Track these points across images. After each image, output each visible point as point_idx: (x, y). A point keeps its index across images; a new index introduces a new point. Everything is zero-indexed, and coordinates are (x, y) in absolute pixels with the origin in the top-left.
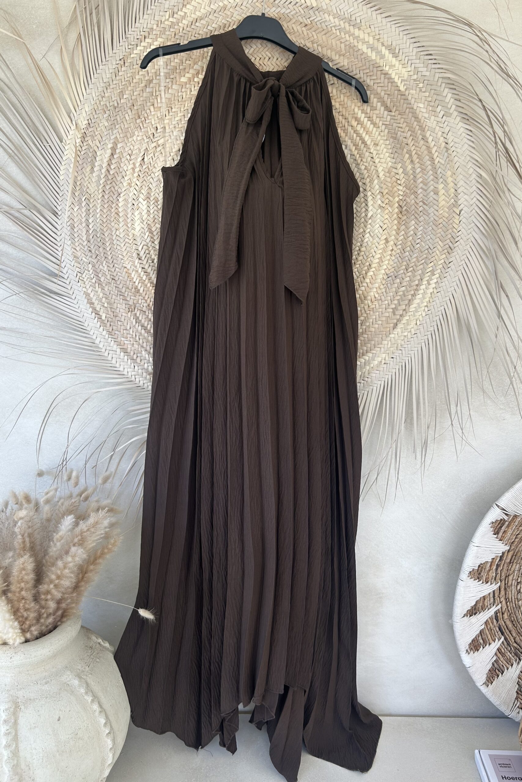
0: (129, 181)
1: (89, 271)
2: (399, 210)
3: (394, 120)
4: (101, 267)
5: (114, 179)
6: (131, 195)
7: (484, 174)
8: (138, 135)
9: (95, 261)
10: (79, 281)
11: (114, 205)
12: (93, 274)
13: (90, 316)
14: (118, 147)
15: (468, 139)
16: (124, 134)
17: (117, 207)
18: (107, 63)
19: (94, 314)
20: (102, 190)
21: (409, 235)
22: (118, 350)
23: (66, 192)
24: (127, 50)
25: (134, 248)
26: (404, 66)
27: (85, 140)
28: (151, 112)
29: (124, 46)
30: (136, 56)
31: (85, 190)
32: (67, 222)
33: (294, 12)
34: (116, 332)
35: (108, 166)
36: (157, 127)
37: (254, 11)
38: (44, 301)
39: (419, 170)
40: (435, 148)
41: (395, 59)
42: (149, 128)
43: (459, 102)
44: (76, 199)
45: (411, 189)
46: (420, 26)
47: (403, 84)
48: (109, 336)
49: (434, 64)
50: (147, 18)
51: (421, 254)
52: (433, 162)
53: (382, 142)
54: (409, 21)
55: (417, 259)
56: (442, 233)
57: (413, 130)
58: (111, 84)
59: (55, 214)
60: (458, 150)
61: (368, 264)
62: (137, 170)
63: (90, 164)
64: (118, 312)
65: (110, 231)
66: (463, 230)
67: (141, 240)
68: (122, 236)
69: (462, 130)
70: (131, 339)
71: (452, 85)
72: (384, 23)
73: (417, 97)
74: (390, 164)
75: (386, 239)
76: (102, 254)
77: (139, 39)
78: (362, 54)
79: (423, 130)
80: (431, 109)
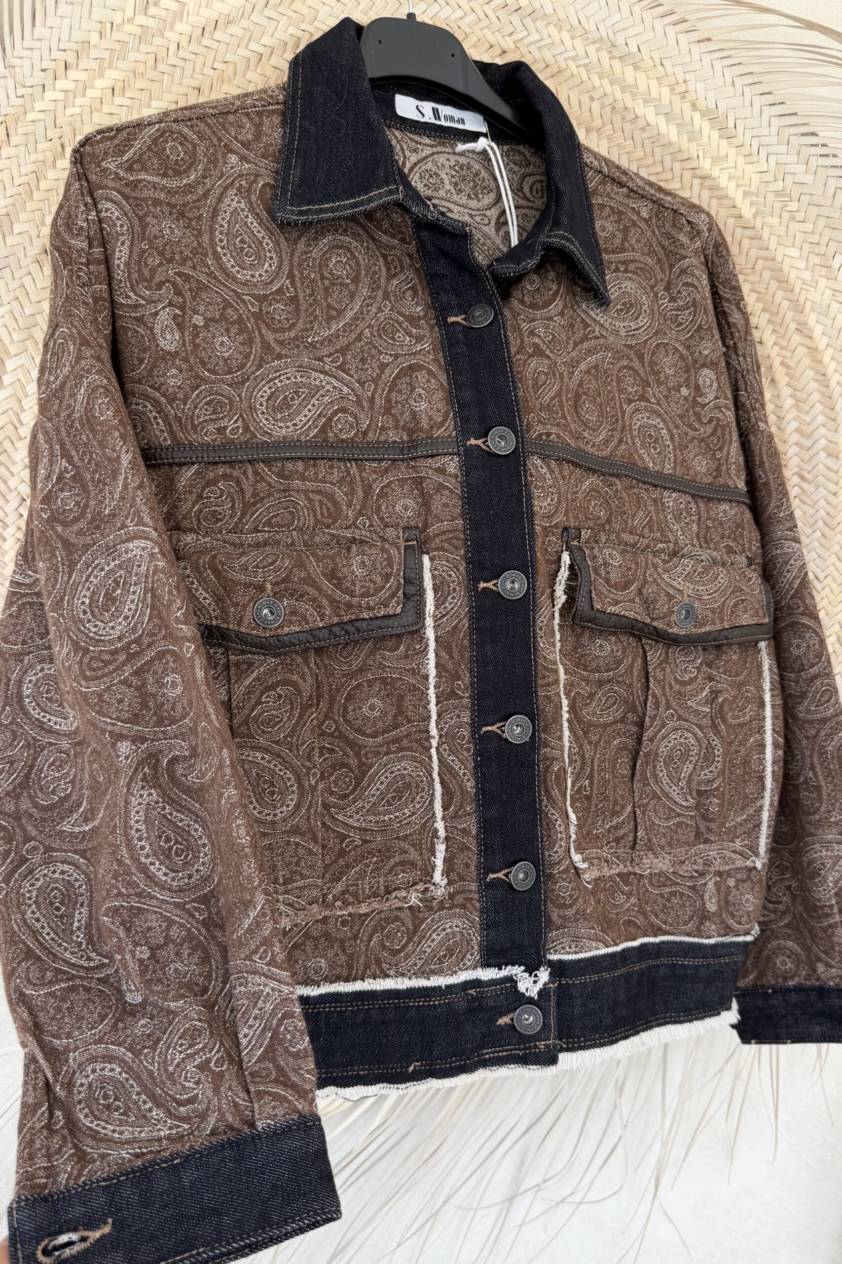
40: (830, 351)
47: (748, 201)
49: (822, 156)
50: (68, 13)
52: (825, 383)
54: (757, 53)
73: (785, 234)
79: (800, 309)
80: (817, 260)
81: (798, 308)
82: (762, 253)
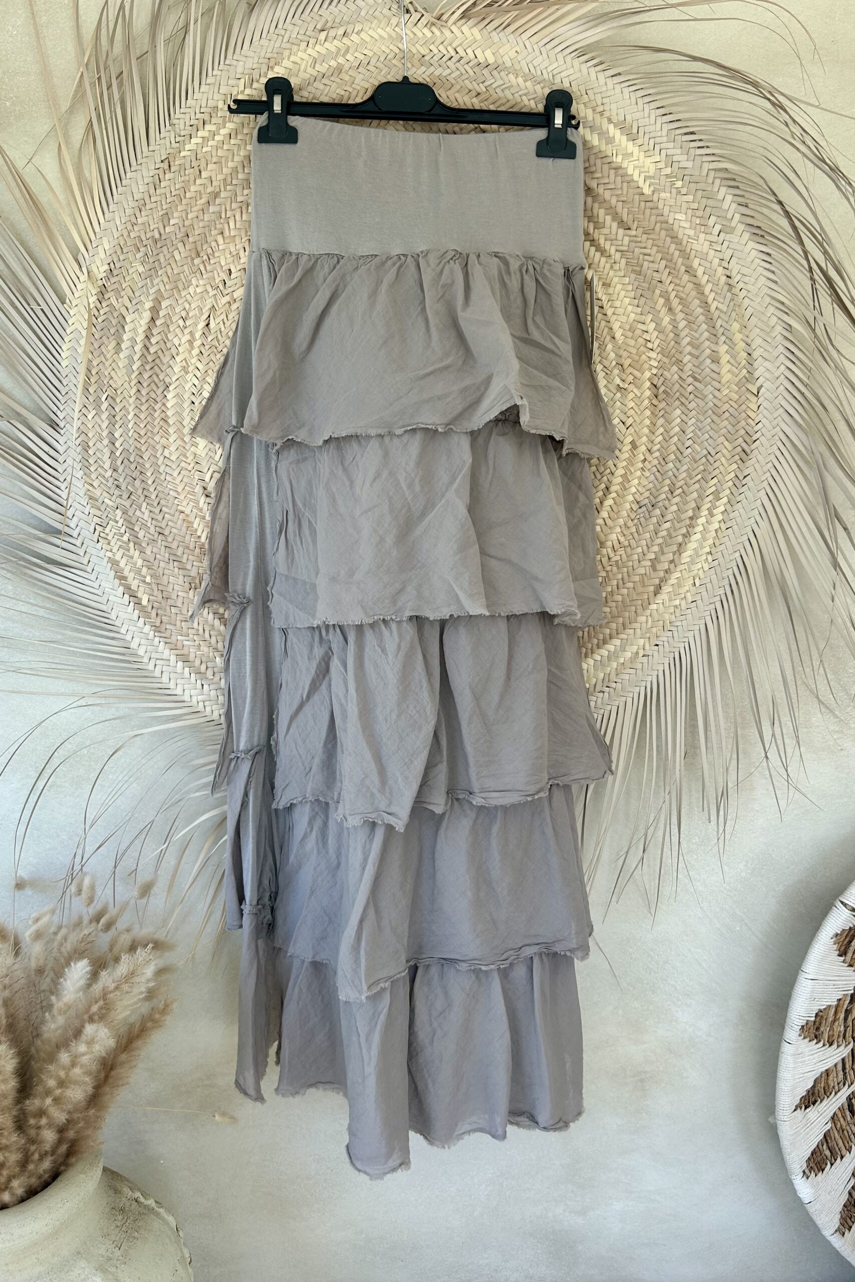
0: (184, 363)
1: (117, 522)
2: (652, 392)
3: (636, 242)
4: (138, 513)
5: (157, 361)
6: (188, 386)
7: (795, 325)
8: (197, 286)
9: (127, 504)
10: (98, 541)
11: (159, 405)
12: (124, 527)
13: (119, 601)
14: (163, 307)
15: (765, 269)
16: (172, 287)
17: (163, 408)
18: (139, 166)
19: (126, 596)
20: (137, 381)
21: (672, 433)
22: (173, 658)
23: (74, 389)
24: (174, 145)
25: (197, 478)
26: (647, 154)
27: (104, 298)
28: (218, 246)
29: (167, 139)
30: (189, 153)
31: (105, 382)
32: (76, 439)
33: (458, 73)
34: (168, 627)
35: (146, 340)
36: (230, 270)
37: (389, 73)
38: (36, 579)
39: (684, 323)
40: (710, 286)
41: (631, 142)
42: (215, 272)
43: (746, 208)
44: (91, 399)
45: (672, 357)
46: (669, 88)
47: (648, 183)
48: (156, 634)
49: (699, 148)
50: (207, 91)
51: (695, 465)
52: (707, 309)
53: (616, 280)
54: (654, 80)
55: (689, 473)
56: (730, 427)
57: (669, 257)
58: (147, 201)
59: (54, 425)
60: (749, 287)
61: (603, 486)
62: (197, 343)
63: (113, 337)
64: (170, 590)
65: (152, 450)
66: (764, 420)
67: (209, 463)
68: (173, 458)
69: (754, 253)
70: (195, 638)
71: (732, 181)
72: (610, 86)
73: (673, 204)
74: (632, 316)
75: (633, 443)
76: (140, 491)
77: (194, 126)
79: (687, 256)
80: (698, 221)
81: (686, 255)
82: (660, 218)
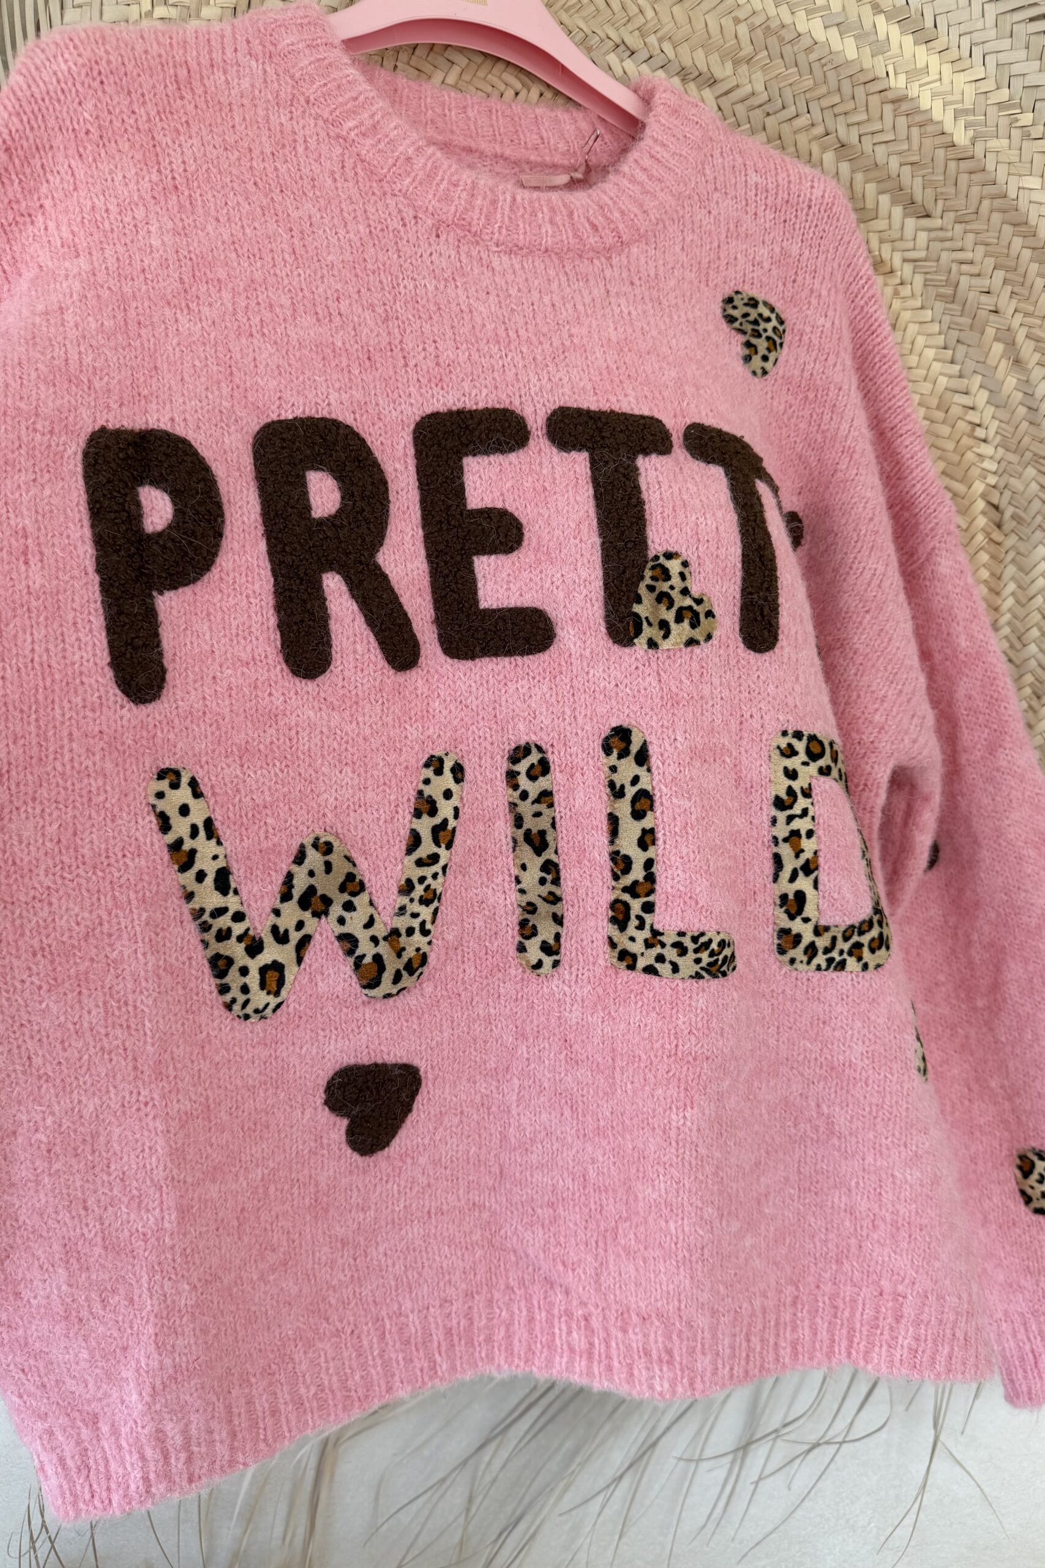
3: (942, 240)
26: (959, 66)
41: (924, 46)
45: (1025, 451)
47: (961, 123)
78: (808, 50)
82: (989, 189)
